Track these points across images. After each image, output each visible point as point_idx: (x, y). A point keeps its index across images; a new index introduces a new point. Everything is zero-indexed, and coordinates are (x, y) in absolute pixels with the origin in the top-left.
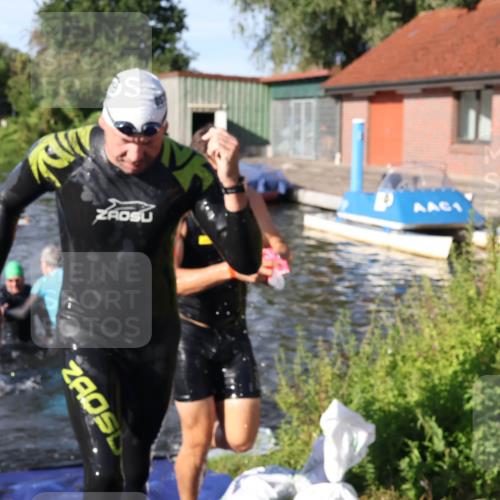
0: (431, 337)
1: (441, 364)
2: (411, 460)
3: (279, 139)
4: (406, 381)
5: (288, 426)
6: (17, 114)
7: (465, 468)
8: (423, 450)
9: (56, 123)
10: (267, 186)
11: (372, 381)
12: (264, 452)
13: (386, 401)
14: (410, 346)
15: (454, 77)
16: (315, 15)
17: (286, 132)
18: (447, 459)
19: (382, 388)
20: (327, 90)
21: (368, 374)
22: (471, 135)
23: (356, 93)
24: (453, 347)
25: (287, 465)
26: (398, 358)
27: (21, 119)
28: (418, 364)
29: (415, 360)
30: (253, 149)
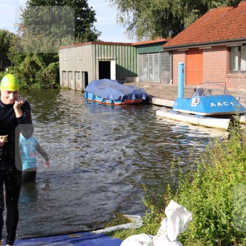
0: (219, 168)
1: (224, 181)
2: (210, 229)
3: (142, 73)
4: (207, 190)
5: (149, 214)
6: (13, 65)
7: (237, 232)
8: (216, 224)
9: (32, 69)
10: (136, 96)
11: (190, 191)
12: (137, 227)
13: (197, 200)
14: (209, 173)
15: (227, 40)
16: (158, 12)
17: (145, 70)
18: (228, 228)
19: (195, 194)
20: (164, 49)
21: (188, 187)
22: (237, 68)
23: (179, 49)
24: (230, 173)
25: (149, 233)
26: (203, 178)
27: (15, 67)
28: (213, 181)
29: (211, 180)
30: (129, 79)
